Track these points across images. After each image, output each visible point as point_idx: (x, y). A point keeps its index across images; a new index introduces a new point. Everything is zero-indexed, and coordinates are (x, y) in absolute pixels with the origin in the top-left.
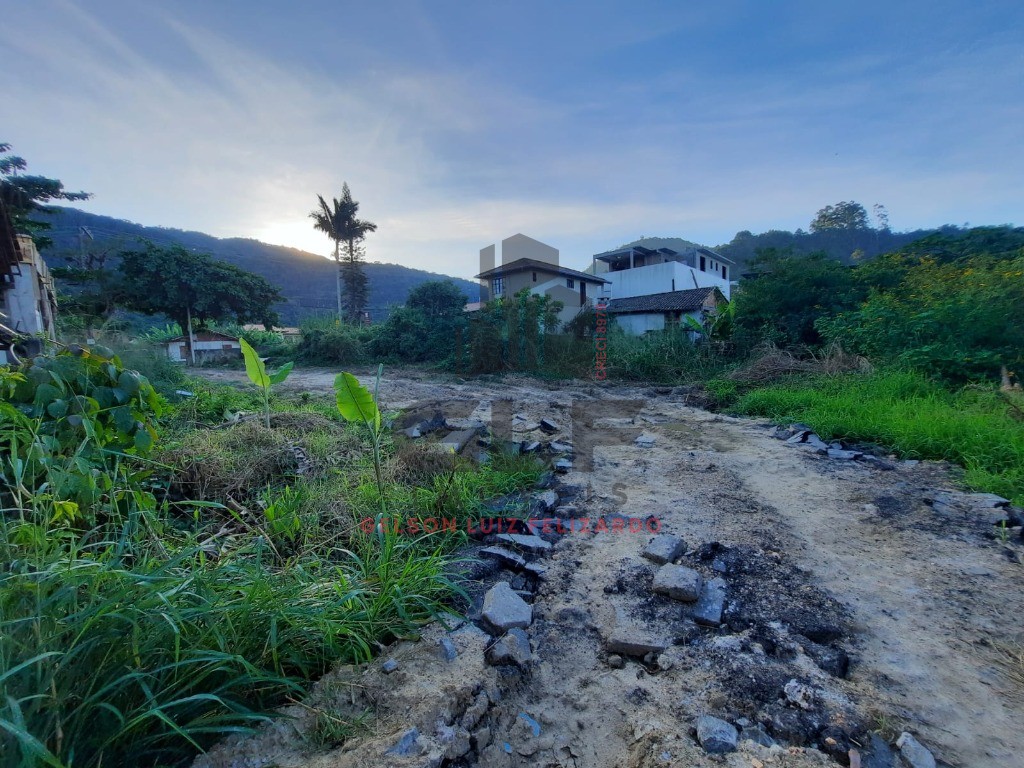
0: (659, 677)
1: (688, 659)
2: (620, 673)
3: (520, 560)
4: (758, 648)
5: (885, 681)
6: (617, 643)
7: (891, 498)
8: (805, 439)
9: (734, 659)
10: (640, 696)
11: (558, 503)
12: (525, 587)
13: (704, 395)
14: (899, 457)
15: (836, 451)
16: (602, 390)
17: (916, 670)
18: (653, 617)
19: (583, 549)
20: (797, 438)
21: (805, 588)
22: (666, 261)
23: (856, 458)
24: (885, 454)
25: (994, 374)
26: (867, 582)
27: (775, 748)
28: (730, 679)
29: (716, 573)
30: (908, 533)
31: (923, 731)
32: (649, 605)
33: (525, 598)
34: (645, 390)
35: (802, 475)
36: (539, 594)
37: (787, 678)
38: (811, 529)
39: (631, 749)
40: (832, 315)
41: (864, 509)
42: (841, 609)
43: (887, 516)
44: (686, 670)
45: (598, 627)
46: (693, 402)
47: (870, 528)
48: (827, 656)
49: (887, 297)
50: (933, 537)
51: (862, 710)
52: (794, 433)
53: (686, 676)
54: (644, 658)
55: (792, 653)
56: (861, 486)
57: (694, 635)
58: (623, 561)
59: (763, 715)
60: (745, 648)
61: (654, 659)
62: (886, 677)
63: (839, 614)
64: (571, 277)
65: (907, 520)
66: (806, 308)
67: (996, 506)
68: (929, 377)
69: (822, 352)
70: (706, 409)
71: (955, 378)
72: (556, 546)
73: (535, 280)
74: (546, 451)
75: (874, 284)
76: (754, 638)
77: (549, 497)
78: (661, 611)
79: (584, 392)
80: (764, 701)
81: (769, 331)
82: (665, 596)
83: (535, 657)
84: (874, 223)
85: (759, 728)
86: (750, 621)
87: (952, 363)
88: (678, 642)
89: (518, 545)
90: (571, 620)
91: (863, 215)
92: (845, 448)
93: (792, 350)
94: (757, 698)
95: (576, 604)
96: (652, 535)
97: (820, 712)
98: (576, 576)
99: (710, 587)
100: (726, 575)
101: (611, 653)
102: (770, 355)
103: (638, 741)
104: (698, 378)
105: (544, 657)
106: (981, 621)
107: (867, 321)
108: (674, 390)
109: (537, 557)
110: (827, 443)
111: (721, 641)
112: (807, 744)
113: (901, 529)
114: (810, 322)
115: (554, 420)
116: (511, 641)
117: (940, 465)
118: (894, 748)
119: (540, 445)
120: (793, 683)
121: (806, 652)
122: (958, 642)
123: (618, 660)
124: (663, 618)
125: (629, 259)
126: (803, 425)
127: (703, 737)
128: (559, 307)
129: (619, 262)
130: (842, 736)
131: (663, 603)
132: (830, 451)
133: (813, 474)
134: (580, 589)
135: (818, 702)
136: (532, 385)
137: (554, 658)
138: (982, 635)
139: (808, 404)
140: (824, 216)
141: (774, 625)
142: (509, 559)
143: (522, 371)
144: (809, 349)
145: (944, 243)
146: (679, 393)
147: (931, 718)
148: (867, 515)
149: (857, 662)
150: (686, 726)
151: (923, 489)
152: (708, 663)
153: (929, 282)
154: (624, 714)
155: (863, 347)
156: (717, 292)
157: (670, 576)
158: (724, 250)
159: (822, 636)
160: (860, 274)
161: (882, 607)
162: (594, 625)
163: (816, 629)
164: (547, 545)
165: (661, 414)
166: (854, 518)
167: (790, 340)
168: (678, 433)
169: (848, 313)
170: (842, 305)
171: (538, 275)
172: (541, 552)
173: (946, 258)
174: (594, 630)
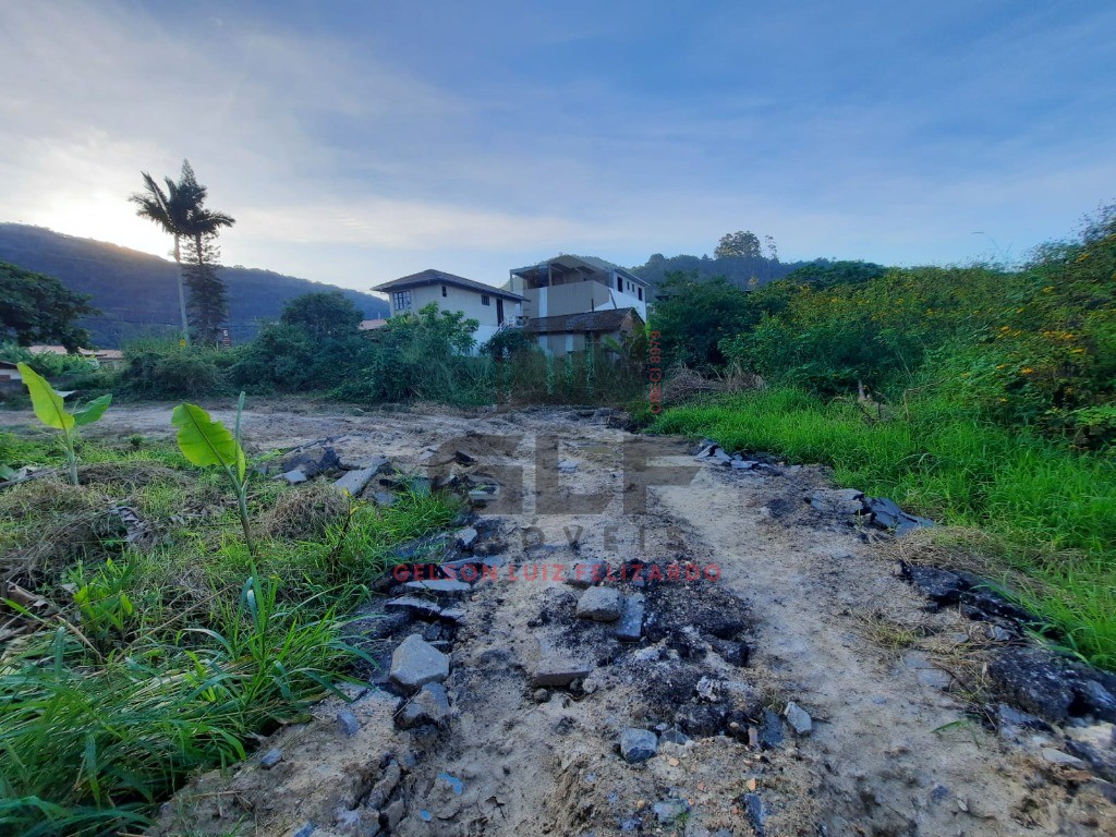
0: (585, 702)
1: (612, 678)
2: (545, 706)
3: (434, 607)
4: (674, 654)
5: (776, 661)
6: (542, 676)
7: (779, 500)
8: (712, 452)
9: (654, 668)
10: (567, 725)
11: (476, 540)
12: (442, 636)
13: (624, 416)
14: (787, 464)
15: (738, 462)
16: (523, 416)
17: (799, 646)
18: (577, 642)
19: (504, 585)
20: (706, 452)
21: (713, 591)
22: (585, 280)
23: (754, 467)
24: (776, 462)
25: (854, 388)
26: (762, 577)
27: (689, 743)
28: (650, 688)
29: (635, 588)
30: (793, 529)
31: (803, 697)
32: (574, 631)
33: (441, 648)
34: (568, 413)
35: (710, 486)
36: (457, 641)
37: (699, 677)
38: (717, 536)
39: (558, 782)
40: (733, 337)
41: (759, 513)
42: (742, 605)
43: (776, 516)
44: (609, 689)
45: (522, 663)
46: (615, 424)
47: (764, 528)
48: (730, 648)
49: (775, 320)
50: (811, 530)
51: (758, 691)
52: (703, 448)
53: (609, 695)
54: (569, 686)
55: (702, 652)
56: (757, 491)
57: (617, 652)
58: (547, 592)
59: (679, 716)
60: (663, 656)
61: (580, 684)
62: (777, 658)
63: (741, 609)
64: (485, 294)
65: (793, 518)
66: (711, 330)
67: (855, 498)
68: (808, 391)
69: (725, 371)
70: (627, 430)
71: (827, 391)
72: (475, 586)
73: (445, 295)
74: (463, 485)
75: (765, 308)
76: (670, 645)
77: (467, 535)
78: (586, 634)
79: (504, 418)
80: (679, 703)
81: (681, 352)
82: (588, 619)
83: (454, 709)
84: (766, 253)
85: (675, 729)
86: (667, 629)
87: (824, 379)
88: (602, 664)
89: (431, 591)
90: (493, 662)
91: (757, 244)
92: (745, 459)
93: (700, 370)
94: (674, 701)
95: (499, 644)
96: (577, 561)
97: (726, 701)
98: (498, 614)
99: (630, 603)
100: (644, 590)
101: (536, 688)
102: (682, 375)
103: (566, 771)
104: (619, 399)
105: (464, 707)
106: (844, 596)
107: (761, 342)
108: (596, 412)
109: (454, 602)
110: (730, 455)
111: (641, 654)
112: (716, 733)
113: (788, 527)
114: (714, 343)
115: (471, 449)
116: (426, 699)
117: (816, 467)
118: (783, 718)
119: (455, 478)
120: (704, 680)
121: (716, 649)
122: (828, 616)
123: (544, 694)
124: (588, 642)
125: (547, 275)
126: (710, 440)
127: (625, 750)
128: (473, 325)
129: (535, 278)
130: (745, 719)
131: (587, 627)
132: (733, 462)
133: (719, 485)
134: (503, 628)
135: (724, 693)
136: (446, 413)
137: (476, 706)
138: (845, 607)
139: (715, 420)
140: (726, 244)
141: (687, 629)
142: (421, 609)
143: (433, 398)
144: (715, 368)
145: (818, 273)
146: (601, 415)
147: (810, 685)
148: (761, 517)
149: (754, 650)
150: (610, 744)
151: (804, 490)
152: (630, 678)
153: (806, 307)
154: (551, 748)
155: (757, 367)
156: (634, 312)
157: (592, 600)
158: (639, 271)
159: (727, 632)
160: (754, 299)
161: (774, 597)
162: (518, 662)
163: (722, 626)
164: (465, 587)
165: (583, 438)
166: (751, 520)
167: (698, 360)
168: (600, 456)
169: (745, 335)
170: (740, 327)
171: (448, 290)
172: (459, 595)
173: (819, 287)
174: (519, 667)
